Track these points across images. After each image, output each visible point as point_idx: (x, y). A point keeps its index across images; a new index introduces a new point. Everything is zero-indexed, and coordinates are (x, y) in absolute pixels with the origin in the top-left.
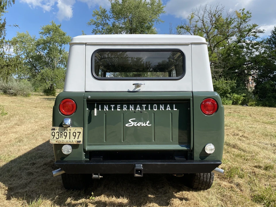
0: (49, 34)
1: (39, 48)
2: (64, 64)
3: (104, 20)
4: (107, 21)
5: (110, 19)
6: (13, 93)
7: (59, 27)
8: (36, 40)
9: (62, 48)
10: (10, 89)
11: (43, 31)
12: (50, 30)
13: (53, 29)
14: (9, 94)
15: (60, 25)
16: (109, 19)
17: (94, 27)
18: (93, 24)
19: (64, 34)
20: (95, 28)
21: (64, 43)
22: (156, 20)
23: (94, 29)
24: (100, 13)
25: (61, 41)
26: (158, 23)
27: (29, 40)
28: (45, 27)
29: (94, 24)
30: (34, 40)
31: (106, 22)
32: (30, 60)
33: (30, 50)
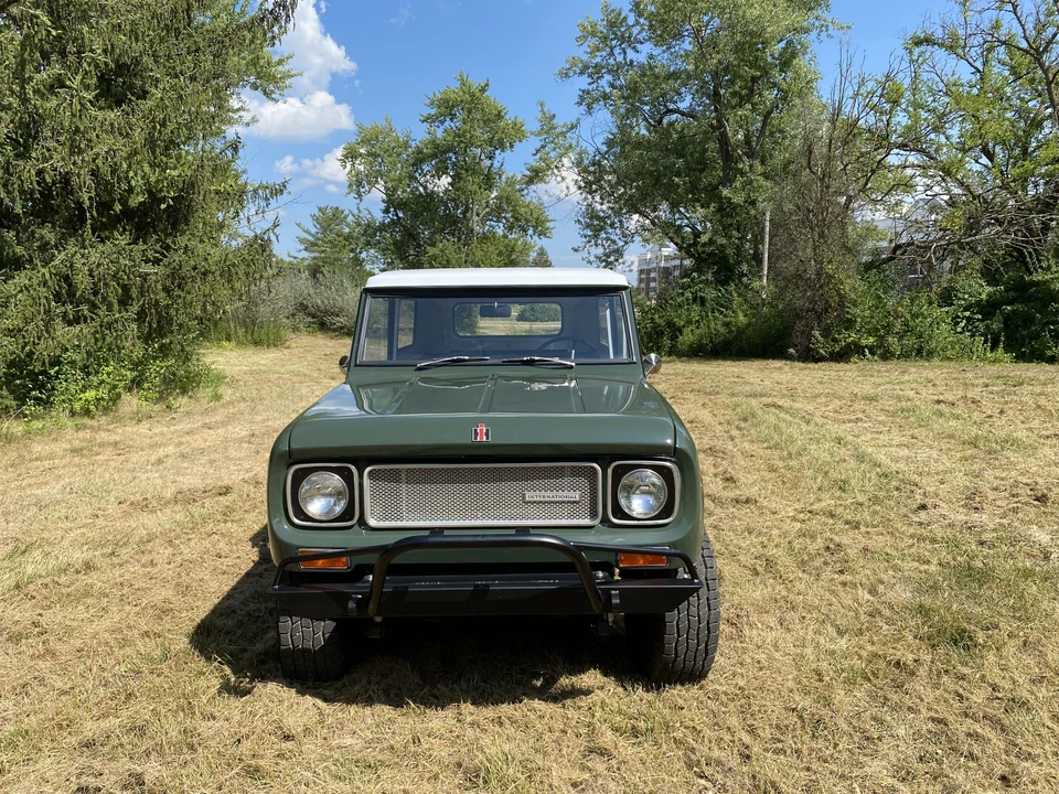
0: (452, 120)
1: (422, 171)
2: (504, 221)
3: (617, 51)
4: (631, 54)
5: (639, 46)
6: (342, 328)
7: (483, 90)
8: (413, 145)
9: (496, 165)
10: (338, 316)
11: (433, 112)
12: (453, 106)
13: (462, 102)
14: (334, 330)
15: (487, 85)
16: (634, 47)
17: (583, 82)
18: (578, 71)
19: (499, 116)
20: (586, 87)
21: (501, 145)
22: (817, 23)
23: (583, 91)
24: (602, 27)
25: (490, 142)
26: (824, 34)
27: (393, 148)
28: (439, 96)
29: (582, 73)
30: (406, 145)
31: (625, 59)
32: (397, 215)
33: (394, 180)
